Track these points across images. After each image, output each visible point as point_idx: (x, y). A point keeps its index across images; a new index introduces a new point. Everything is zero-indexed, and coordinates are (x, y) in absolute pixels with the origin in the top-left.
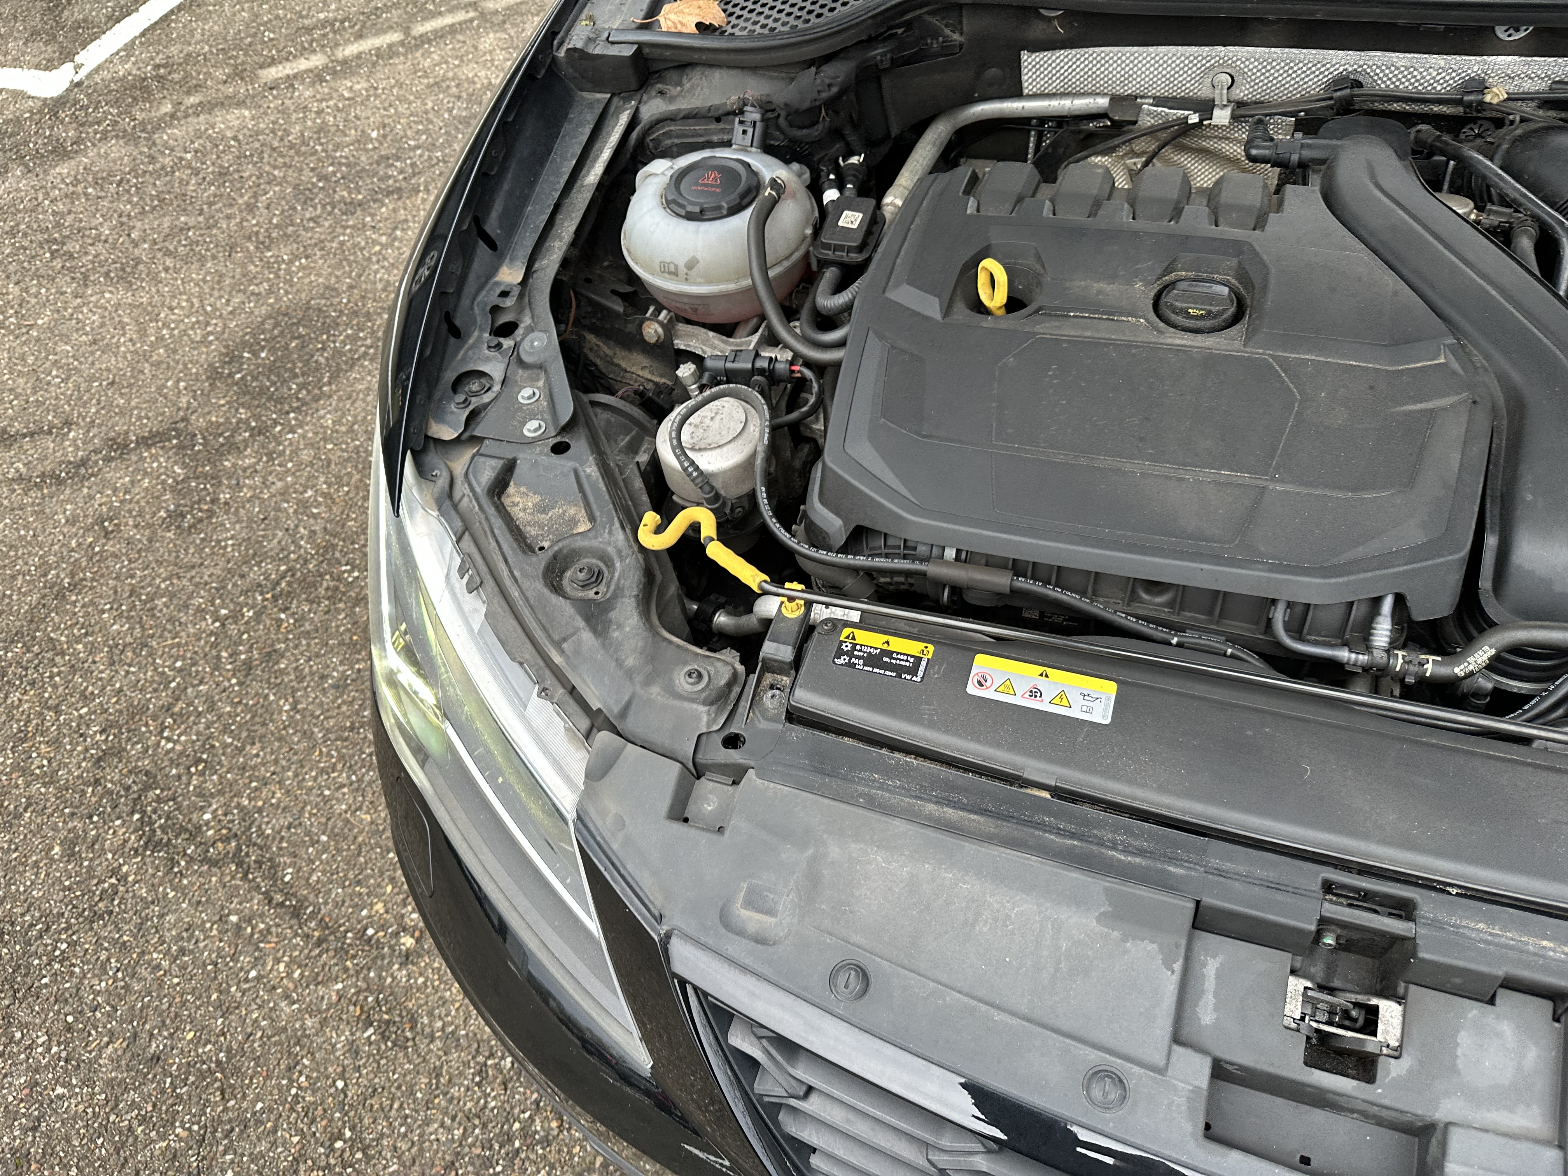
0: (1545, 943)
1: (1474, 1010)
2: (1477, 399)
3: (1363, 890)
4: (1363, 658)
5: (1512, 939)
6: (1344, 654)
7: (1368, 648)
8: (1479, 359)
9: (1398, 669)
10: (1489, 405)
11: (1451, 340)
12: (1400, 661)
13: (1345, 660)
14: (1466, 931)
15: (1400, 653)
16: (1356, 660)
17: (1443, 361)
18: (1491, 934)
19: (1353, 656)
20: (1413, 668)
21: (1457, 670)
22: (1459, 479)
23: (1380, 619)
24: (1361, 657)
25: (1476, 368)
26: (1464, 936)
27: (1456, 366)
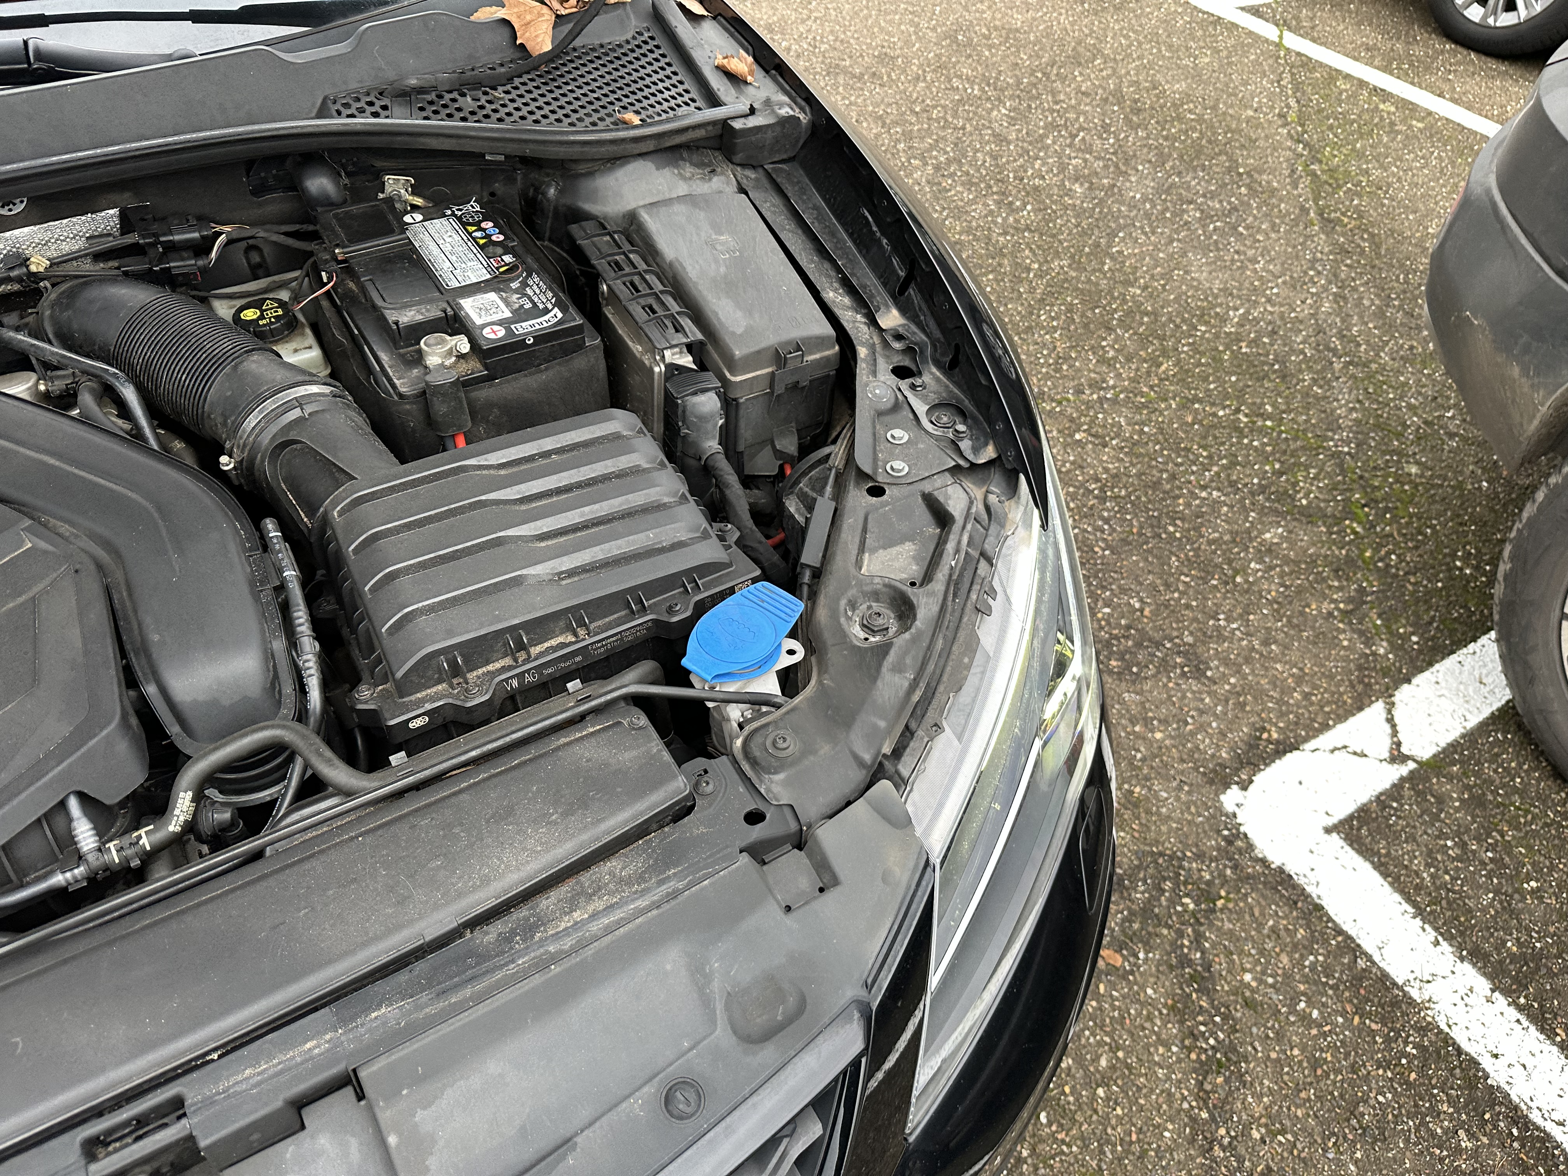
0: (309, 1045)
1: (289, 1149)
2: (78, 566)
3: (132, 1119)
4: (80, 871)
5: (279, 1063)
6: (59, 879)
7: (80, 858)
8: (65, 529)
9: (117, 861)
10: (92, 567)
11: (28, 522)
12: (114, 853)
13: (64, 883)
14: (237, 1088)
15: (111, 845)
16: (74, 877)
17: (30, 545)
18: (259, 1074)
19: (68, 875)
20: (129, 852)
21: (171, 828)
22: (86, 653)
23: (75, 824)
24: (76, 871)
25: (66, 539)
26: (237, 1094)
27: (43, 545)
